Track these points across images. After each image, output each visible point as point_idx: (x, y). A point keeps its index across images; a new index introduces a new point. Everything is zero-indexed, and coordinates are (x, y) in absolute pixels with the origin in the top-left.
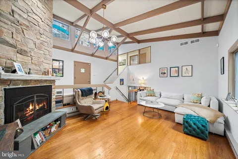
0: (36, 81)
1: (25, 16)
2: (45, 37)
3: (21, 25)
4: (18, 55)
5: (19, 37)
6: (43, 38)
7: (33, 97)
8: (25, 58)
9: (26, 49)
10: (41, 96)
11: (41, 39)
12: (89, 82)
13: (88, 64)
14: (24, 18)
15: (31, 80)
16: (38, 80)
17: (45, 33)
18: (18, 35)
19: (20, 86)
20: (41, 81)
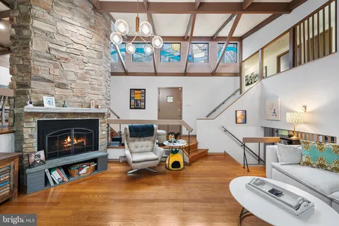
0: (74, 114)
1: (64, 49)
2: (90, 65)
3: (59, 59)
4: (57, 89)
5: (57, 72)
6: (89, 66)
7: (70, 131)
8: (64, 91)
9: (64, 81)
10: (82, 131)
11: (85, 68)
12: (180, 117)
13: (178, 88)
14: (62, 51)
15: (67, 113)
16: (78, 113)
17: (91, 61)
18: (56, 70)
19: (55, 119)
20: (82, 114)
